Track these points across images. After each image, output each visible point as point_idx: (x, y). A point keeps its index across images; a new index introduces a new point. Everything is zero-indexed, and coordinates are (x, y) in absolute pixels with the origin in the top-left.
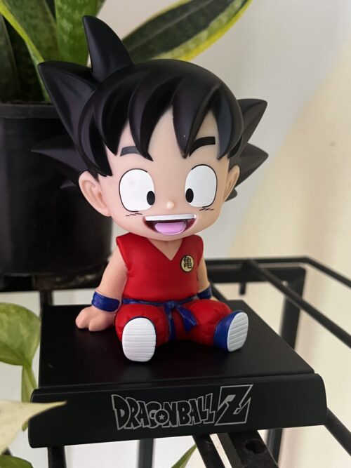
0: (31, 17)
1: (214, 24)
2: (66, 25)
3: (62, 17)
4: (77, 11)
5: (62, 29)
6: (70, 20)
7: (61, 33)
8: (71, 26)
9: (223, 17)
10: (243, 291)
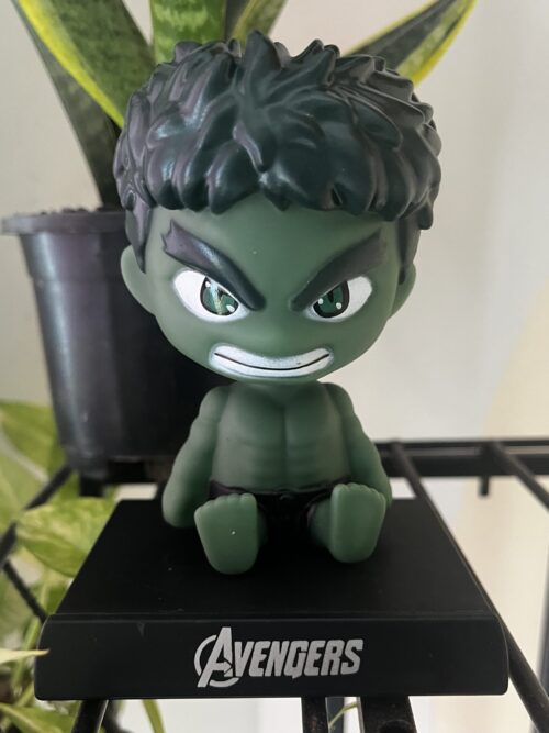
0: (133, 83)
1: (403, 70)
9: (416, 57)
10: (484, 491)
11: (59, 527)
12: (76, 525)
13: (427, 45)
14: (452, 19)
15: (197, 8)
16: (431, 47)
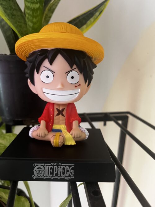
0: (19, 22)
1: (89, 22)
2: (30, 24)
3: (29, 21)
4: (34, 19)
5: (29, 25)
6: (32, 22)
7: (29, 27)
8: (32, 24)
9: (92, 19)
10: (105, 124)
11: (1, 141)
12: (5, 140)
13: (94, 17)
14: (101, 11)
15: (37, 3)
16: (96, 17)
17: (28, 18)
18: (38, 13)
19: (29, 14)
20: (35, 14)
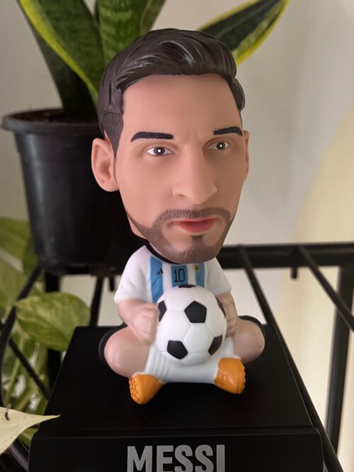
1: (244, 44)
2: (110, 53)
6: (114, 49)
9: (252, 37)
10: (294, 276)
11: (43, 312)
12: (53, 311)
13: (257, 31)
14: (272, 17)
15: (126, 10)
16: (260, 32)
17: (107, 42)
18: (129, 31)
19: (109, 35)
20: (122, 34)
